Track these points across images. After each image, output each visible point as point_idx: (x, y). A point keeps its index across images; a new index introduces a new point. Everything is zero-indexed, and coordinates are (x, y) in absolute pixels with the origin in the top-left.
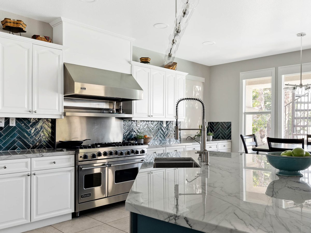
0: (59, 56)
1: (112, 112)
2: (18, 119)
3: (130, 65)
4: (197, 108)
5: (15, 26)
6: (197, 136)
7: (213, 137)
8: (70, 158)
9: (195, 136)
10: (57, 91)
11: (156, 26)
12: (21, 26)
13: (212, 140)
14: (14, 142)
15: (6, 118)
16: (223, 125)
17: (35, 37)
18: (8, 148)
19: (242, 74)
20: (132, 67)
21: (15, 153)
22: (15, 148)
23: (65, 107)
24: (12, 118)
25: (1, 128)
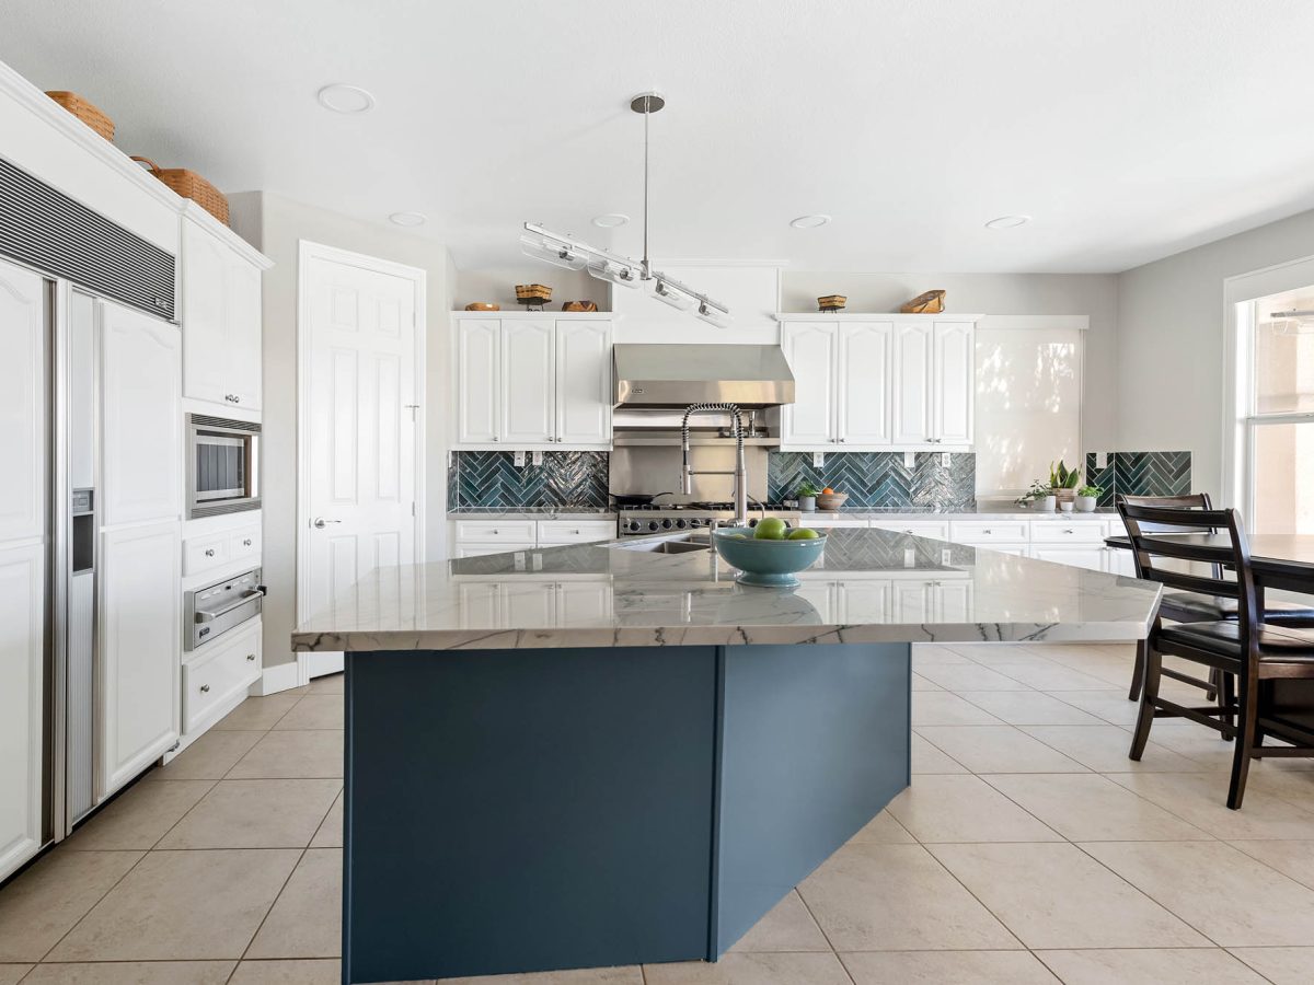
0: (604, 334)
1: (727, 434)
2: (546, 454)
3: (776, 323)
4: (1056, 409)
5: (530, 295)
6: (1034, 494)
7: (1099, 502)
8: (608, 527)
9: (1028, 496)
10: (601, 401)
11: (797, 224)
12: (538, 294)
13: (1096, 511)
14: (539, 493)
15: (527, 453)
16: (1161, 462)
17: (566, 307)
18: (529, 503)
19: (1231, 284)
20: (779, 326)
23: (616, 429)
24: (538, 453)
25: (520, 469)
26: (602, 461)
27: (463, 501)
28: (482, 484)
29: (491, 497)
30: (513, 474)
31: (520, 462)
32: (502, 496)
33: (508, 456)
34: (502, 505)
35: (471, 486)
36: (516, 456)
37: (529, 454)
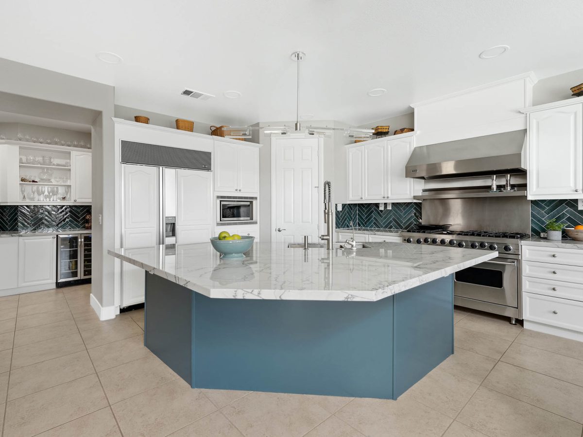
0: (410, 143)
2: (393, 204)
14: (391, 222)
17: (395, 133)
18: (386, 227)
21: (391, 232)
22: (391, 227)
24: (389, 203)
25: (381, 211)
26: (418, 207)
27: (359, 225)
28: (367, 217)
29: (370, 223)
30: (379, 213)
31: (382, 208)
32: (375, 223)
33: (377, 205)
34: (374, 227)
35: (362, 219)
36: (380, 205)
37: (386, 204)
